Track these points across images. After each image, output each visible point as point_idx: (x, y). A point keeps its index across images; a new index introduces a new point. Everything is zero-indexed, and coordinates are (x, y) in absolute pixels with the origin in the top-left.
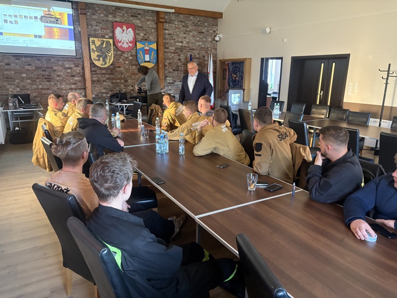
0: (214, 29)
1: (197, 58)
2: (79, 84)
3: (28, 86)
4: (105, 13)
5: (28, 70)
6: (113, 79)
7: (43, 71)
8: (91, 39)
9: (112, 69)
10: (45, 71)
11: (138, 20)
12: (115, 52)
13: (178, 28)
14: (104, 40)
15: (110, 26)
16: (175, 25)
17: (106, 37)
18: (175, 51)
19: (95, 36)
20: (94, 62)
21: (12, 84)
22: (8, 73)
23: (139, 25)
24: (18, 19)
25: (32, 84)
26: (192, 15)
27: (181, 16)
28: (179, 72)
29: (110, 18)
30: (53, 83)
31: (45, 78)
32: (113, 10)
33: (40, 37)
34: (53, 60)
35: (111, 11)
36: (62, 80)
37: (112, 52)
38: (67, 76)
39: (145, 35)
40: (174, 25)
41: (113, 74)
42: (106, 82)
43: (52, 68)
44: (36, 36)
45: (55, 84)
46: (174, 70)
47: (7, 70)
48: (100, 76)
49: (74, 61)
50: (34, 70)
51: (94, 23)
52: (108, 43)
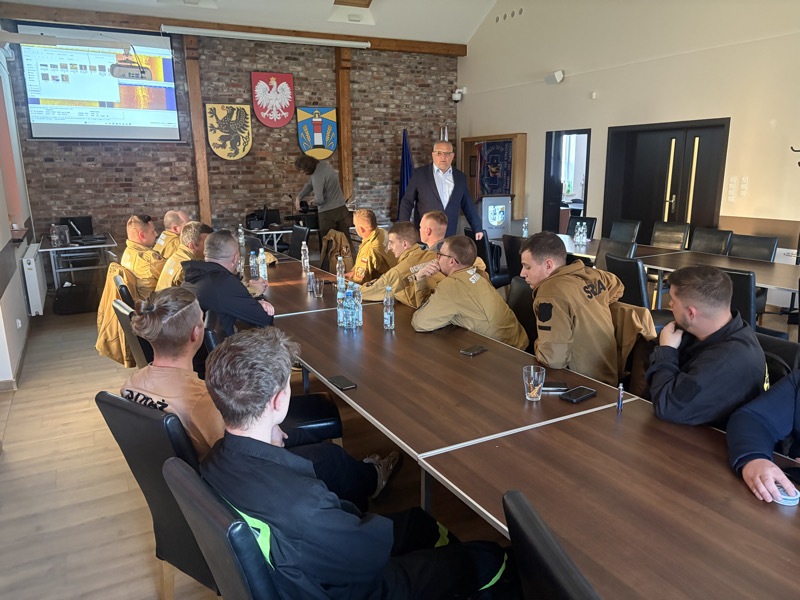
0: (451, 78)
1: (417, 137)
2: (186, 194)
3: (89, 202)
4: (235, 54)
5: (88, 170)
6: (252, 182)
7: (117, 170)
8: (209, 106)
9: (249, 163)
10: (122, 170)
11: (299, 65)
12: (255, 130)
13: (377, 79)
14: (234, 106)
15: (245, 79)
16: (373, 72)
17: (238, 100)
18: (374, 123)
19: (216, 101)
20: (215, 150)
21: (57, 198)
22: (49, 175)
23: (302, 75)
24: (69, 72)
25: (96, 197)
26: (405, 52)
27: (384, 54)
28: (382, 165)
29: (246, 64)
30: (136, 195)
31: (122, 185)
32: (251, 49)
33: (111, 105)
34: (136, 149)
35: (247, 50)
36: (153, 188)
37: (249, 129)
38: (163, 180)
39: (313, 93)
40: (370, 73)
41: (252, 173)
42: (237, 188)
43: (134, 165)
44: (102, 104)
45: (140, 196)
46: (371, 162)
47: (48, 170)
48: (226, 177)
49: (175, 150)
50: (100, 170)
51: (214, 75)
52: (241, 112)
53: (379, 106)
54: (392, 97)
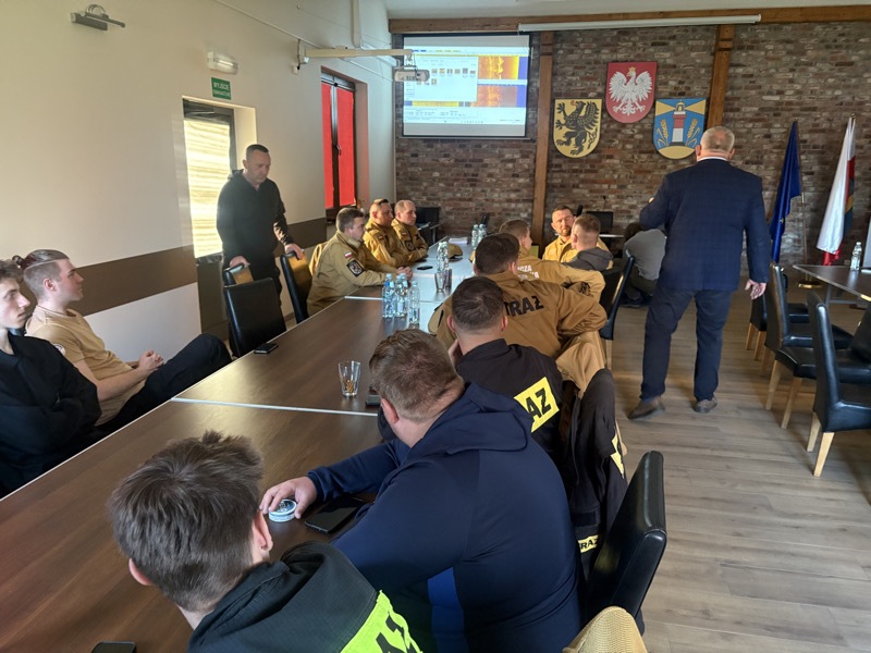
2: (525, 191)
3: (440, 194)
4: (594, 45)
5: (443, 165)
6: (594, 182)
7: (466, 166)
8: (558, 102)
9: (595, 161)
10: (470, 166)
11: (668, 51)
12: (605, 126)
13: (773, 59)
14: (585, 101)
15: (601, 71)
16: (767, 51)
17: (591, 94)
19: (568, 96)
20: (559, 147)
22: (413, 169)
23: (669, 61)
27: (789, 28)
29: (605, 55)
30: (479, 189)
31: (469, 180)
32: (613, 38)
33: (468, 104)
34: (485, 146)
35: (609, 40)
36: (496, 183)
37: (598, 125)
38: (505, 176)
39: (681, 83)
40: (763, 53)
41: (596, 172)
42: (578, 187)
43: (481, 161)
44: (461, 104)
45: (483, 191)
47: (412, 165)
48: (566, 175)
49: (521, 146)
50: (453, 166)
51: (570, 69)
52: (591, 107)
53: (770, 93)
54: (791, 81)
